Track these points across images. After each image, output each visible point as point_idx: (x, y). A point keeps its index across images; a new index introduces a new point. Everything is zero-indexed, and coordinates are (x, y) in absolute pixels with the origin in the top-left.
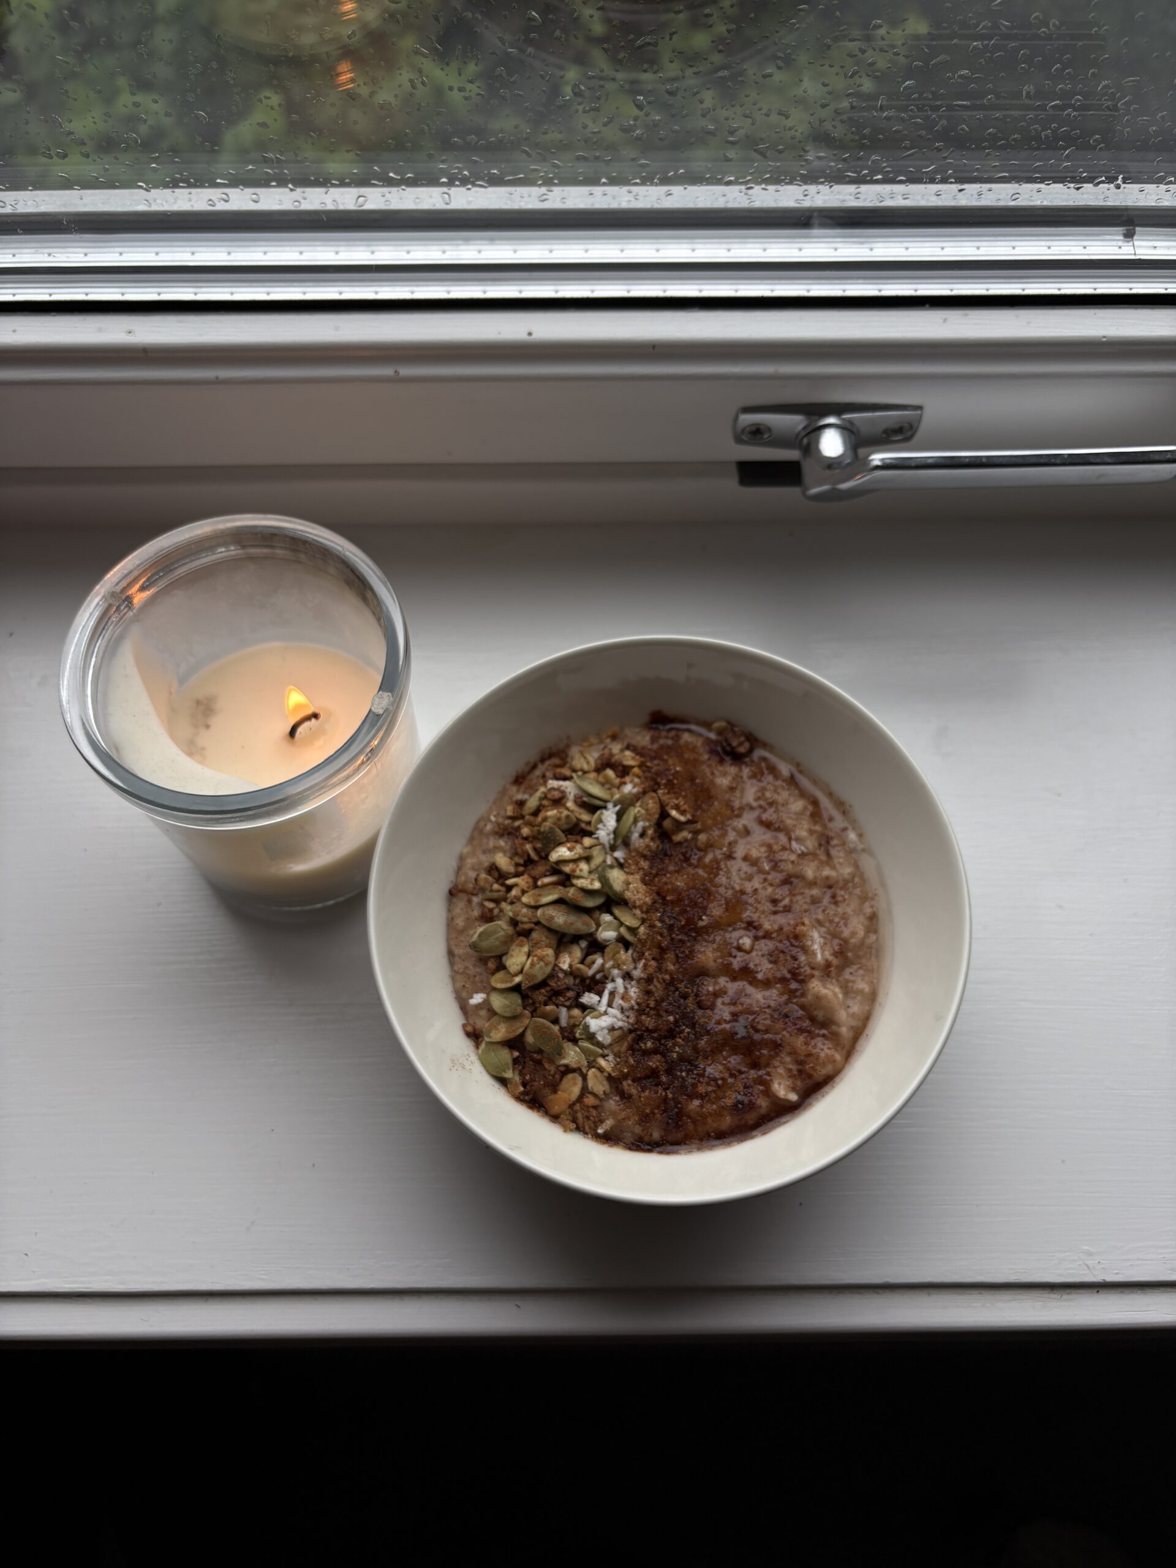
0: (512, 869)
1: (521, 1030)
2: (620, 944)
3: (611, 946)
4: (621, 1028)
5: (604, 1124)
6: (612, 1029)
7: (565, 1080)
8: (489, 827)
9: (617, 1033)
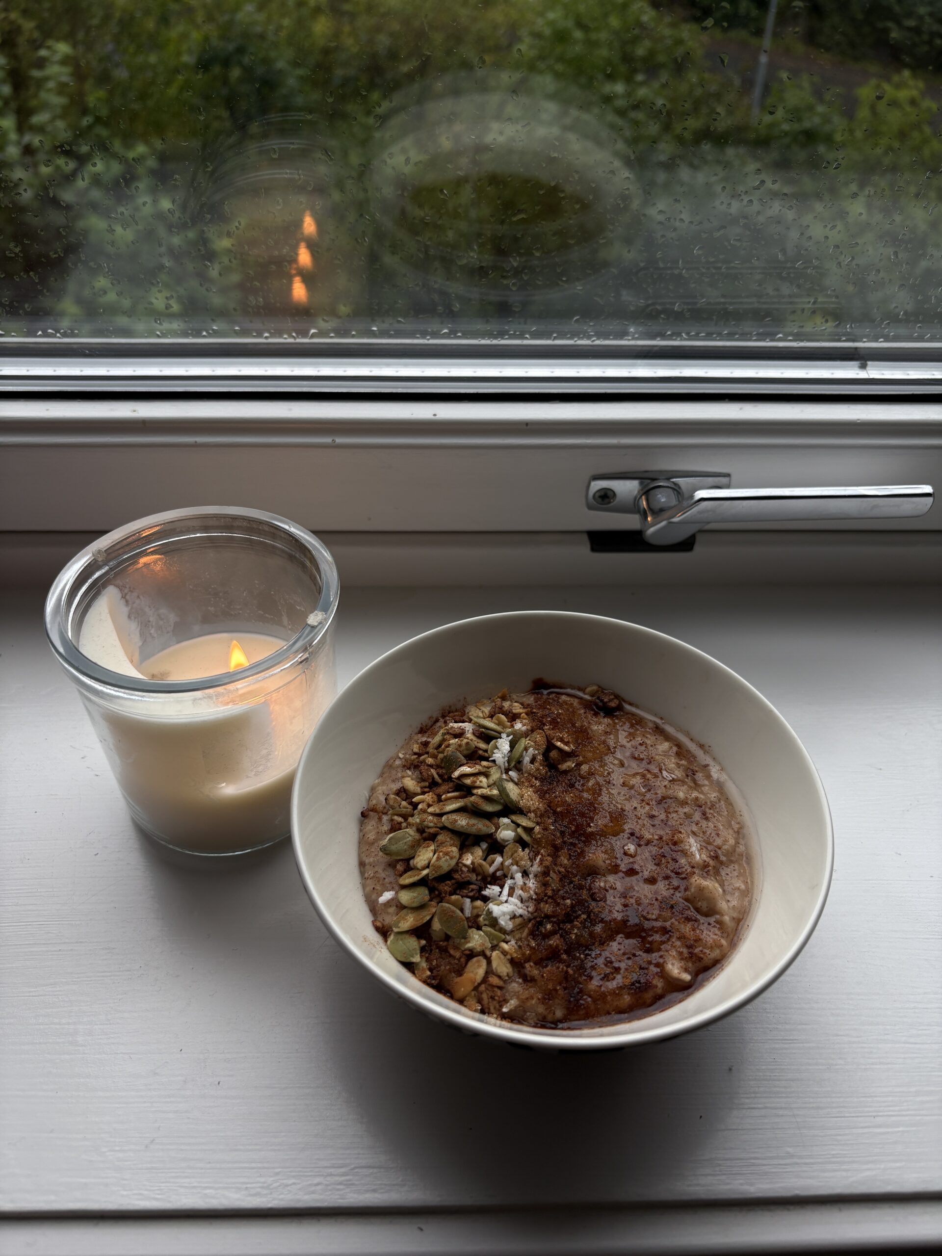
0: (419, 790)
1: (428, 918)
2: (518, 845)
3: (509, 846)
4: (521, 916)
5: (509, 1004)
6: (513, 917)
7: (470, 964)
8: (398, 762)
9: (518, 921)
